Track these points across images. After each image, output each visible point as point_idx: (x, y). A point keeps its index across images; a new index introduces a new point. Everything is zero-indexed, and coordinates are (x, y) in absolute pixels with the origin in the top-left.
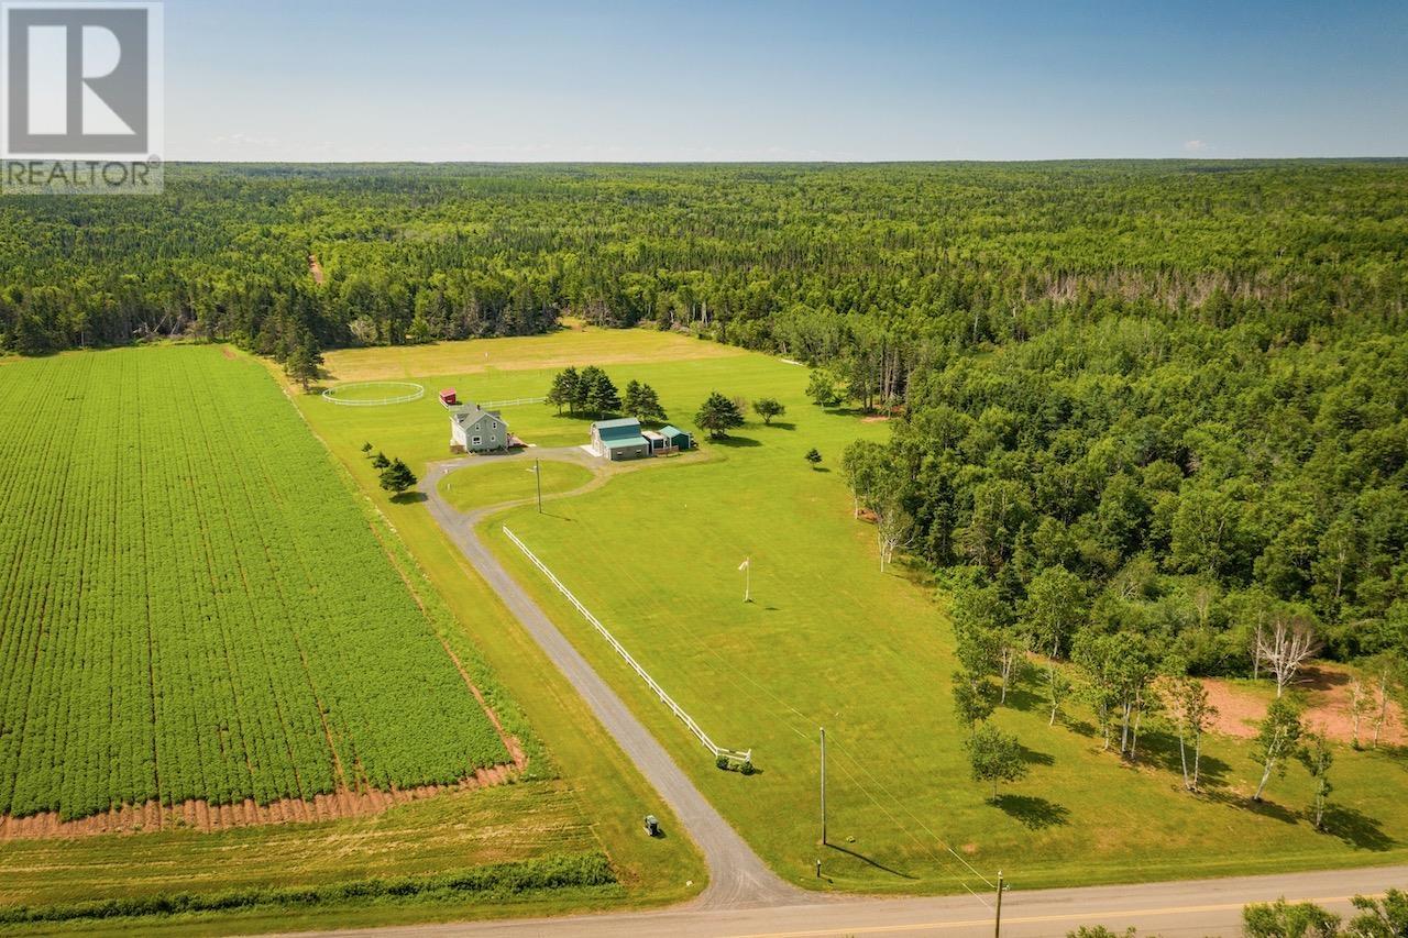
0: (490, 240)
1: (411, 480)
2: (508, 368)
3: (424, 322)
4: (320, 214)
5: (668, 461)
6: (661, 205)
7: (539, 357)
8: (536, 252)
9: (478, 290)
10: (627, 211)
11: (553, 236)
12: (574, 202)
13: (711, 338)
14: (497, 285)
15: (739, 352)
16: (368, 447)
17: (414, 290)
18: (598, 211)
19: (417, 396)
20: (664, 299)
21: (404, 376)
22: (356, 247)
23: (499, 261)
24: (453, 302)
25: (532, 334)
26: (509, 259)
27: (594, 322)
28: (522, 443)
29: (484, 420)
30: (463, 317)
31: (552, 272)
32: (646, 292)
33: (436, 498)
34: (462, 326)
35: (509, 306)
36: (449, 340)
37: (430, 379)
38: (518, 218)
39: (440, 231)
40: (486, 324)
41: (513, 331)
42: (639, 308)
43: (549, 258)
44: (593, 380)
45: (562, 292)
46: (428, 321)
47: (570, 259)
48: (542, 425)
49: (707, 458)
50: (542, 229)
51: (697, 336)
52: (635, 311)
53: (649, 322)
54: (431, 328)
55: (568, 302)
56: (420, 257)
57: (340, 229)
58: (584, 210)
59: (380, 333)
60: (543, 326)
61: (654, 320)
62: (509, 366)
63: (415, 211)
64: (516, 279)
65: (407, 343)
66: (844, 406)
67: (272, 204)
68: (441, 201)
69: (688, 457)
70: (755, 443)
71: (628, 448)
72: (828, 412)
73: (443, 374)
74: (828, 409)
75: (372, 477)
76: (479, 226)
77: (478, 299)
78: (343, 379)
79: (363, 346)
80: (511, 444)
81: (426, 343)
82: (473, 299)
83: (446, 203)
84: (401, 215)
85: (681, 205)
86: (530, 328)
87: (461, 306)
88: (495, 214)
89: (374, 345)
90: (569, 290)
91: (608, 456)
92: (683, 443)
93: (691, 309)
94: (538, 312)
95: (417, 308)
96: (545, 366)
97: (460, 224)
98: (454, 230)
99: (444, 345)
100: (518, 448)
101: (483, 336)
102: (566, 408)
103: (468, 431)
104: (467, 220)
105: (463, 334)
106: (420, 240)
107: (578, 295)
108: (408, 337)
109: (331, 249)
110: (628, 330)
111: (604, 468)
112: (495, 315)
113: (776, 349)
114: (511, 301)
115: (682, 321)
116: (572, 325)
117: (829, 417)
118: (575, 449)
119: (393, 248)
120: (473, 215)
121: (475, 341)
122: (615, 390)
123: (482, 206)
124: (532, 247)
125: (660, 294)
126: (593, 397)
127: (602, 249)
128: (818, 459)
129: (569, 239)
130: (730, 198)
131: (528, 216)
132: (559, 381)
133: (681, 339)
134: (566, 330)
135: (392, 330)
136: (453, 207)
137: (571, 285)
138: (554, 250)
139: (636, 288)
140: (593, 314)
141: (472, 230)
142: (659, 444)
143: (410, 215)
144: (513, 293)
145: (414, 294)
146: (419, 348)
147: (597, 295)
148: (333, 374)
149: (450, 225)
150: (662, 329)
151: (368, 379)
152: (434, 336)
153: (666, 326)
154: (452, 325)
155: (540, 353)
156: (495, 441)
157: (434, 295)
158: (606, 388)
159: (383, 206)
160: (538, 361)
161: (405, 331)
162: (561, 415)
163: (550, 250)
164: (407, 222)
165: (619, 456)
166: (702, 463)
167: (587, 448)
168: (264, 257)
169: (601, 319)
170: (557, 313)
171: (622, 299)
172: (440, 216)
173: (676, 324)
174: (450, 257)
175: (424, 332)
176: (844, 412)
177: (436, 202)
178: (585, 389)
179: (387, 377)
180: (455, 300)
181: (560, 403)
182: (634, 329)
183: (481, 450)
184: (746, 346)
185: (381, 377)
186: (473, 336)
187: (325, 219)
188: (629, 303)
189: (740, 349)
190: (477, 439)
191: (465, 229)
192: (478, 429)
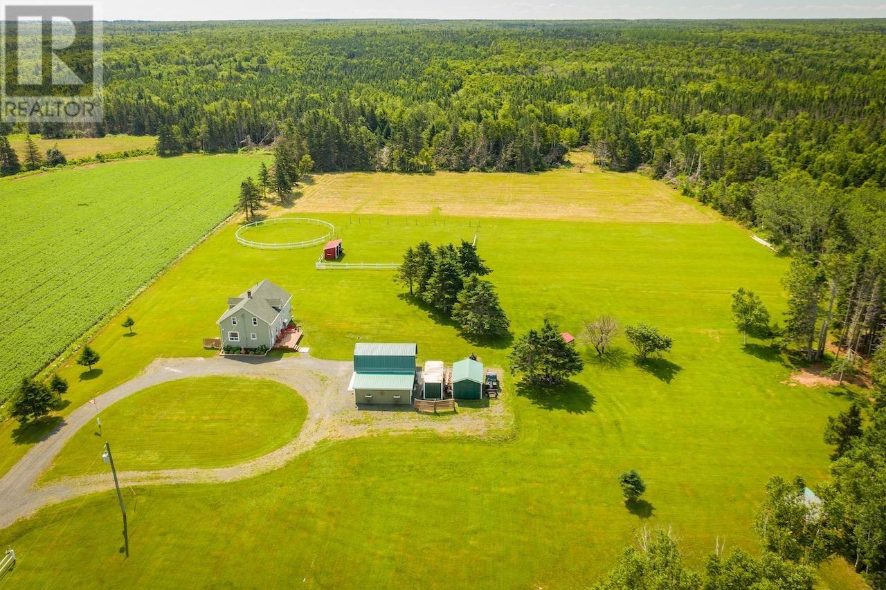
2: (452, 213)
13: (693, 196)
24: (466, 135)
28: (292, 345)
29: (243, 314)
34: (465, 159)
40: (488, 158)
41: (511, 167)
42: (644, 152)
51: (683, 191)
53: (646, 168)
61: (651, 166)
62: (456, 210)
71: (382, 392)
74: (755, 342)
80: (278, 345)
87: (471, 139)
100: (283, 352)
101: (483, 170)
103: (223, 324)
105: (464, 167)
113: (752, 222)
115: (675, 172)
121: (473, 173)
134: (563, 170)
135: (401, 158)
148: (299, 201)
149: (583, 63)
152: (441, 166)
153: (660, 174)
156: (254, 341)
165: (368, 401)
171: (629, 142)
172: (581, 56)
173: (669, 174)
181: (411, 280)
186: (472, 169)
188: (635, 147)
190: (234, 335)
191: (588, 67)
192: (234, 323)
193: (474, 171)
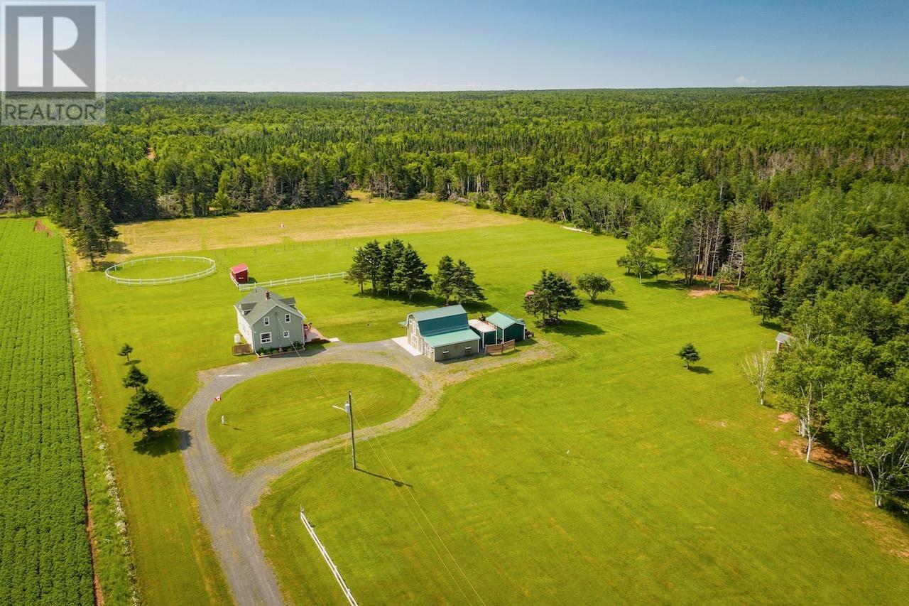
0: (288, 134)
1: (165, 414)
2: (304, 239)
3: (226, 195)
4: (161, 117)
5: (506, 361)
6: (412, 113)
7: (333, 227)
8: (324, 141)
9: (275, 166)
10: (388, 117)
11: (337, 132)
12: (349, 109)
13: (487, 208)
14: (293, 162)
15: (517, 220)
16: (127, 350)
17: (220, 168)
18: (368, 116)
19: (208, 272)
20: (439, 173)
21: (199, 249)
22: (183, 139)
23: (295, 148)
24: (252, 177)
25: (325, 206)
26: (303, 147)
27: (378, 194)
28: (322, 338)
29: (275, 312)
30: (262, 191)
31: (338, 155)
32: (423, 167)
33: (203, 442)
34: (261, 199)
35: (303, 180)
36: (249, 211)
37: (225, 251)
38: (309, 121)
39: (251, 129)
40: (283, 197)
41: (307, 203)
42: (418, 181)
43: (334, 146)
44: (400, 255)
45: (349, 169)
46: (230, 195)
47: (351, 147)
48: (343, 309)
49: (552, 356)
50: (328, 127)
51: (475, 206)
52: (415, 184)
53: (428, 194)
54: (232, 201)
55: (354, 177)
56: (233, 146)
57: (175, 128)
58: (358, 115)
59: (185, 206)
60: (334, 199)
61: (431, 191)
62: (304, 236)
63: (233, 116)
64: (310, 159)
65: (210, 215)
66: (661, 277)
67: (128, 112)
68: (252, 109)
69: (527, 355)
70: (593, 330)
71: (456, 346)
72: (646, 284)
73: (239, 246)
74: (646, 280)
75: (122, 399)
76: (280, 126)
77: (276, 173)
78: (137, 252)
79: (168, 217)
80: (309, 340)
81: (228, 214)
82: (271, 175)
83: (256, 111)
84: (222, 118)
85: (426, 112)
86: (323, 200)
87: (260, 180)
88: (292, 118)
89: (179, 217)
90: (355, 168)
91: (431, 356)
92: (517, 335)
93: (466, 182)
94: (329, 186)
95: (221, 182)
96: (339, 237)
97: (266, 125)
98: (261, 128)
99: (245, 217)
100: (318, 344)
101: (280, 208)
102: (369, 285)
103: (255, 327)
104: (272, 122)
105: (262, 206)
106: (235, 135)
107: (364, 172)
108: (211, 209)
109: (164, 141)
110: (409, 201)
111: (430, 376)
112: (291, 189)
113: (555, 217)
114: (306, 176)
115: (459, 192)
116: (359, 197)
117: (649, 289)
118: (386, 343)
119: (212, 140)
120: (276, 119)
121: (272, 212)
122: (424, 267)
123: (284, 113)
124: (321, 138)
125: (435, 171)
126: (400, 275)
127: (375, 139)
128: (695, 358)
129: (348, 133)
130: (459, 108)
131: (316, 119)
132: (361, 256)
133: (459, 209)
134: (355, 203)
135: (196, 204)
136: (262, 114)
137: (357, 163)
138: (338, 141)
139: (414, 164)
140: (377, 187)
141: (275, 129)
142: (490, 338)
143: (229, 118)
144: (307, 169)
145: (220, 172)
146: (220, 219)
147: (381, 170)
148: (128, 248)
149: (259, 125)
150: (440, 200)
151: (162, 252)
152: (236, 208)
153: (444, 197)
154: (252, 198)
155: (335, 223)
156: (288, 339)
157: (236, 172)
158: (414, 264)
159: (210, 113)
160: (332, 231)
161: (208, 204)
162: (364, 294)
163: (335, 141)
164: (226, 123)
165: (446, 356)
166: (548, 363)
167: (402, 341)
168: (108, 147)
169: (385, 192)
170: (346, 187)
171: (403, 173)
172: (251, 119)
173: (454, 195)
174: (256, 146)
175: (225, 205)
176: (663, 284)
177: (249, 110)
178: (390, 266)
179: (181, 249)
180: (255, 176)
181: (361, 280)
182: (415, 201)
183: (272, 350)
184: (524, 214)
185: (176, 250)
186: (271, 208)
187: (164, 121)
188: (409, 178)
189: (518, 217)
190: (266, 336)
191: (269, 128)
192: (267, 323)
193: (273, 210)
